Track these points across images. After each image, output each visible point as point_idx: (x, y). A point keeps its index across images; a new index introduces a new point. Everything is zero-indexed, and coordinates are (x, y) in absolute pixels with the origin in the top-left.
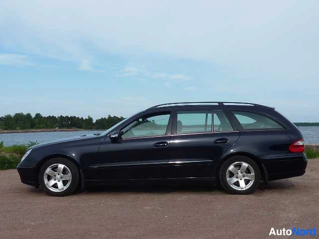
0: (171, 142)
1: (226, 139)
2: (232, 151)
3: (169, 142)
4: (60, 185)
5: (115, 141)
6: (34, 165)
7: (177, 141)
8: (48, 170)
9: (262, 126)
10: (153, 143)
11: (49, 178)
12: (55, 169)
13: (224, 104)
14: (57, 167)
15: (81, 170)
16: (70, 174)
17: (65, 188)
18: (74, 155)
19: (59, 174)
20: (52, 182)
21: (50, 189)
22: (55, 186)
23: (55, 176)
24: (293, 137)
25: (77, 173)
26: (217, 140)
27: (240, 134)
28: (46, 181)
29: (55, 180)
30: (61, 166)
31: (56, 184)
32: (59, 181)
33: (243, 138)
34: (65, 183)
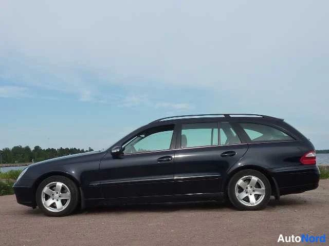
0: (176, 156)
1: (234, 152)
2: (239, 164)
3: (173, 157)
4: (59, 204)
5: (117, 156)
6: (30, 185)
7: (180, 156)
8: (46, 189)
9: (271, 138)
10: (156, 158)
11: (47, 197)
12: (52, 187)
13: (231, 116)
14: (55, 186)
15: (80, 189)
16: (69, 193)
17: (64, 208)
18: (73, 172)
19: (57, 193)
20: (50, 202)
21: (48, 209)
22: (53, 206)
23: (53, 195)
24: (304, 149)
25: (77, 191)
26: (224, 153)
27: (248, 146)
28: (43, 200)
29: (53, 199)
30: (60, 185)
31: (54, 203)
32: (57, 200)
33: (251, 150)
34: (64, 202)
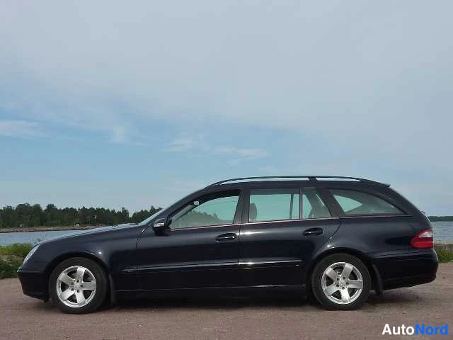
0: (241, 233)
1: (321, 229)
2: (329, 246)
3: (238, 234)
4: (80, 297)
5: (160, 232)
6: (40, 269)
7: (248, 233)
8: (63, 276)
9: (372, 211)
10: (214, 236)
11: (64, 287)
12: (72, 274)
13: (318, 179)
14: (75, 271)
15: (110, 277)
16: (94, 282)
17: (87, 302)
18: (100, 253)
19: (78, 281)
20: (69, 293)
21: (65, 302)
22: (72, 299)
23: (72, 283)
24: (417, 226)
25: (105, 280)
26: (306, 231)
27: (340, 221)
28: (59, 291)
29: (72, 290)
30: (82, 270)
31: (74, 295)
32: (78, 291)
33: (344, 227)
34: (86, 294)
